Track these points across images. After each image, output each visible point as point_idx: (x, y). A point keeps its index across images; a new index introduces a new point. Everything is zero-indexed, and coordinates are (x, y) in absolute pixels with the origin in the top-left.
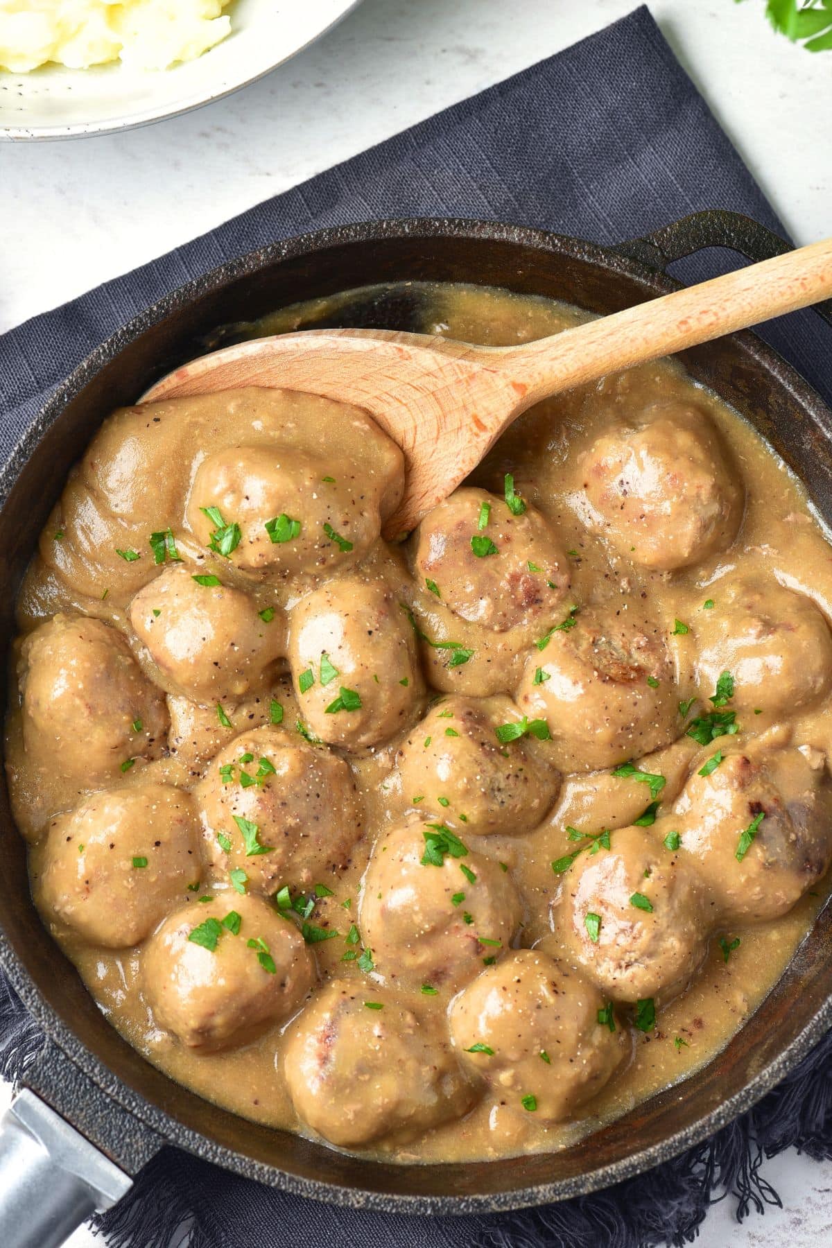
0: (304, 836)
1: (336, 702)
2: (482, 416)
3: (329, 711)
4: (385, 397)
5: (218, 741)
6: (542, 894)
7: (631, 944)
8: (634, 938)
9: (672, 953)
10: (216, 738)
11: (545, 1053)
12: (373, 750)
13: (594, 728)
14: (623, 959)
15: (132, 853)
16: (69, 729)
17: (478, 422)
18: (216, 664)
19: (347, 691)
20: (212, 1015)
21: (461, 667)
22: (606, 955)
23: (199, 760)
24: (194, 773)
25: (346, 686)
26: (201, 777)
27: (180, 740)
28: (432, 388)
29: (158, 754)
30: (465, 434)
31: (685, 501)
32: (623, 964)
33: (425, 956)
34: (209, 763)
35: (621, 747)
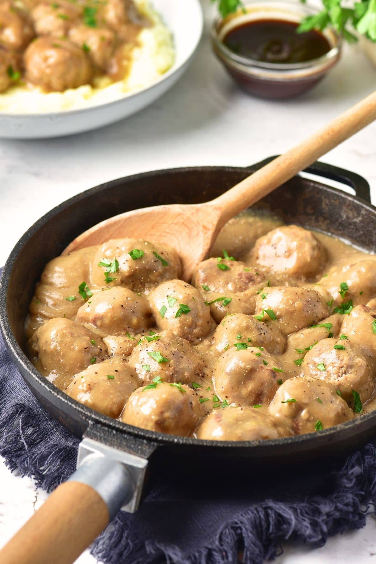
0: (181, 357)
1: (179, 310)
2: (206, 224)
3: (177, 316)
4: (164, 234)
5: (131, 345)
6: (294, 373)
7: (341, 363)
8: (341, 360)
9: (360, 364)
10: (130, 344)
11: (318, 398)
12: (200, 339)
13: (294, 303)
14: (339, 373)
15: (106, 374)
16: (64, 345)
17: (205, 227)
18: (122, 306)
19: (182, 305)
20: (162, 413)
21: (228, 305)
22: (331, 374)
23: (124, 355)
24: (124, 360)
25: (182, 303)
26: (127, 361)
27: (114, 349)
28: (182, 221)
29: (105, 358)
30: (201, 234)
31: (302, 239)
32: (340, 374)
33: (251, 386)
34: (129, 356)
35: (308, 311)
